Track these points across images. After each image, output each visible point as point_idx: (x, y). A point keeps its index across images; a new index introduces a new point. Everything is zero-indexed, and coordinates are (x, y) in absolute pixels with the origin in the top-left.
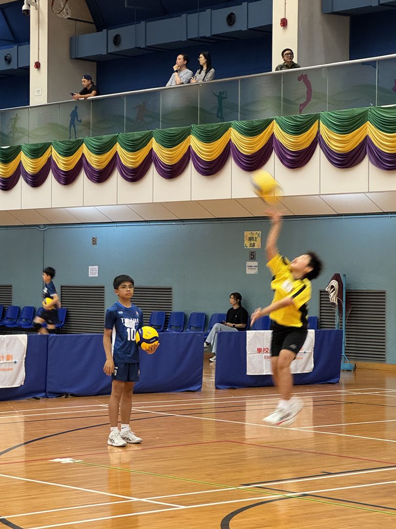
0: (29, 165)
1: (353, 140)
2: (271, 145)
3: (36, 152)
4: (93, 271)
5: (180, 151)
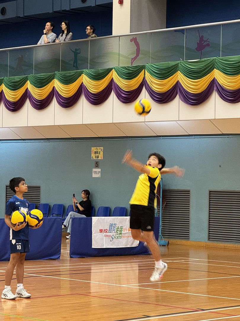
1: (167, 85)
2: (111, 87)
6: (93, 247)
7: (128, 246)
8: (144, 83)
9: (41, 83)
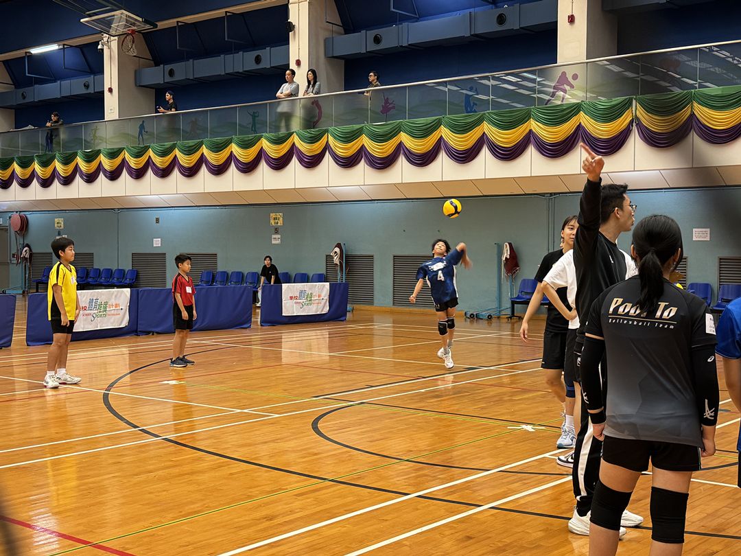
0: (107, 164)
1: (352, 148)
2: (293, 151)
3: (113, 155)
4: (157, 242)
5: (224, 155)
6: (283, 314)
7: (318, 313)
8: (327, 147)
9: (217, 148)
